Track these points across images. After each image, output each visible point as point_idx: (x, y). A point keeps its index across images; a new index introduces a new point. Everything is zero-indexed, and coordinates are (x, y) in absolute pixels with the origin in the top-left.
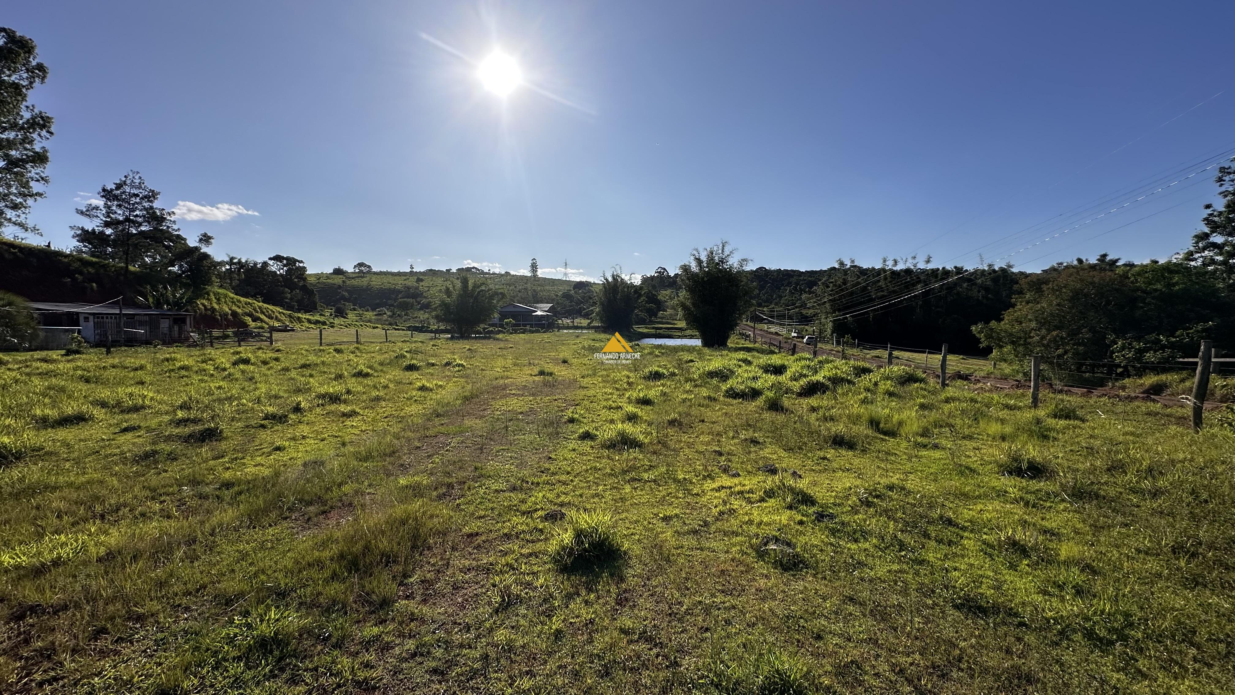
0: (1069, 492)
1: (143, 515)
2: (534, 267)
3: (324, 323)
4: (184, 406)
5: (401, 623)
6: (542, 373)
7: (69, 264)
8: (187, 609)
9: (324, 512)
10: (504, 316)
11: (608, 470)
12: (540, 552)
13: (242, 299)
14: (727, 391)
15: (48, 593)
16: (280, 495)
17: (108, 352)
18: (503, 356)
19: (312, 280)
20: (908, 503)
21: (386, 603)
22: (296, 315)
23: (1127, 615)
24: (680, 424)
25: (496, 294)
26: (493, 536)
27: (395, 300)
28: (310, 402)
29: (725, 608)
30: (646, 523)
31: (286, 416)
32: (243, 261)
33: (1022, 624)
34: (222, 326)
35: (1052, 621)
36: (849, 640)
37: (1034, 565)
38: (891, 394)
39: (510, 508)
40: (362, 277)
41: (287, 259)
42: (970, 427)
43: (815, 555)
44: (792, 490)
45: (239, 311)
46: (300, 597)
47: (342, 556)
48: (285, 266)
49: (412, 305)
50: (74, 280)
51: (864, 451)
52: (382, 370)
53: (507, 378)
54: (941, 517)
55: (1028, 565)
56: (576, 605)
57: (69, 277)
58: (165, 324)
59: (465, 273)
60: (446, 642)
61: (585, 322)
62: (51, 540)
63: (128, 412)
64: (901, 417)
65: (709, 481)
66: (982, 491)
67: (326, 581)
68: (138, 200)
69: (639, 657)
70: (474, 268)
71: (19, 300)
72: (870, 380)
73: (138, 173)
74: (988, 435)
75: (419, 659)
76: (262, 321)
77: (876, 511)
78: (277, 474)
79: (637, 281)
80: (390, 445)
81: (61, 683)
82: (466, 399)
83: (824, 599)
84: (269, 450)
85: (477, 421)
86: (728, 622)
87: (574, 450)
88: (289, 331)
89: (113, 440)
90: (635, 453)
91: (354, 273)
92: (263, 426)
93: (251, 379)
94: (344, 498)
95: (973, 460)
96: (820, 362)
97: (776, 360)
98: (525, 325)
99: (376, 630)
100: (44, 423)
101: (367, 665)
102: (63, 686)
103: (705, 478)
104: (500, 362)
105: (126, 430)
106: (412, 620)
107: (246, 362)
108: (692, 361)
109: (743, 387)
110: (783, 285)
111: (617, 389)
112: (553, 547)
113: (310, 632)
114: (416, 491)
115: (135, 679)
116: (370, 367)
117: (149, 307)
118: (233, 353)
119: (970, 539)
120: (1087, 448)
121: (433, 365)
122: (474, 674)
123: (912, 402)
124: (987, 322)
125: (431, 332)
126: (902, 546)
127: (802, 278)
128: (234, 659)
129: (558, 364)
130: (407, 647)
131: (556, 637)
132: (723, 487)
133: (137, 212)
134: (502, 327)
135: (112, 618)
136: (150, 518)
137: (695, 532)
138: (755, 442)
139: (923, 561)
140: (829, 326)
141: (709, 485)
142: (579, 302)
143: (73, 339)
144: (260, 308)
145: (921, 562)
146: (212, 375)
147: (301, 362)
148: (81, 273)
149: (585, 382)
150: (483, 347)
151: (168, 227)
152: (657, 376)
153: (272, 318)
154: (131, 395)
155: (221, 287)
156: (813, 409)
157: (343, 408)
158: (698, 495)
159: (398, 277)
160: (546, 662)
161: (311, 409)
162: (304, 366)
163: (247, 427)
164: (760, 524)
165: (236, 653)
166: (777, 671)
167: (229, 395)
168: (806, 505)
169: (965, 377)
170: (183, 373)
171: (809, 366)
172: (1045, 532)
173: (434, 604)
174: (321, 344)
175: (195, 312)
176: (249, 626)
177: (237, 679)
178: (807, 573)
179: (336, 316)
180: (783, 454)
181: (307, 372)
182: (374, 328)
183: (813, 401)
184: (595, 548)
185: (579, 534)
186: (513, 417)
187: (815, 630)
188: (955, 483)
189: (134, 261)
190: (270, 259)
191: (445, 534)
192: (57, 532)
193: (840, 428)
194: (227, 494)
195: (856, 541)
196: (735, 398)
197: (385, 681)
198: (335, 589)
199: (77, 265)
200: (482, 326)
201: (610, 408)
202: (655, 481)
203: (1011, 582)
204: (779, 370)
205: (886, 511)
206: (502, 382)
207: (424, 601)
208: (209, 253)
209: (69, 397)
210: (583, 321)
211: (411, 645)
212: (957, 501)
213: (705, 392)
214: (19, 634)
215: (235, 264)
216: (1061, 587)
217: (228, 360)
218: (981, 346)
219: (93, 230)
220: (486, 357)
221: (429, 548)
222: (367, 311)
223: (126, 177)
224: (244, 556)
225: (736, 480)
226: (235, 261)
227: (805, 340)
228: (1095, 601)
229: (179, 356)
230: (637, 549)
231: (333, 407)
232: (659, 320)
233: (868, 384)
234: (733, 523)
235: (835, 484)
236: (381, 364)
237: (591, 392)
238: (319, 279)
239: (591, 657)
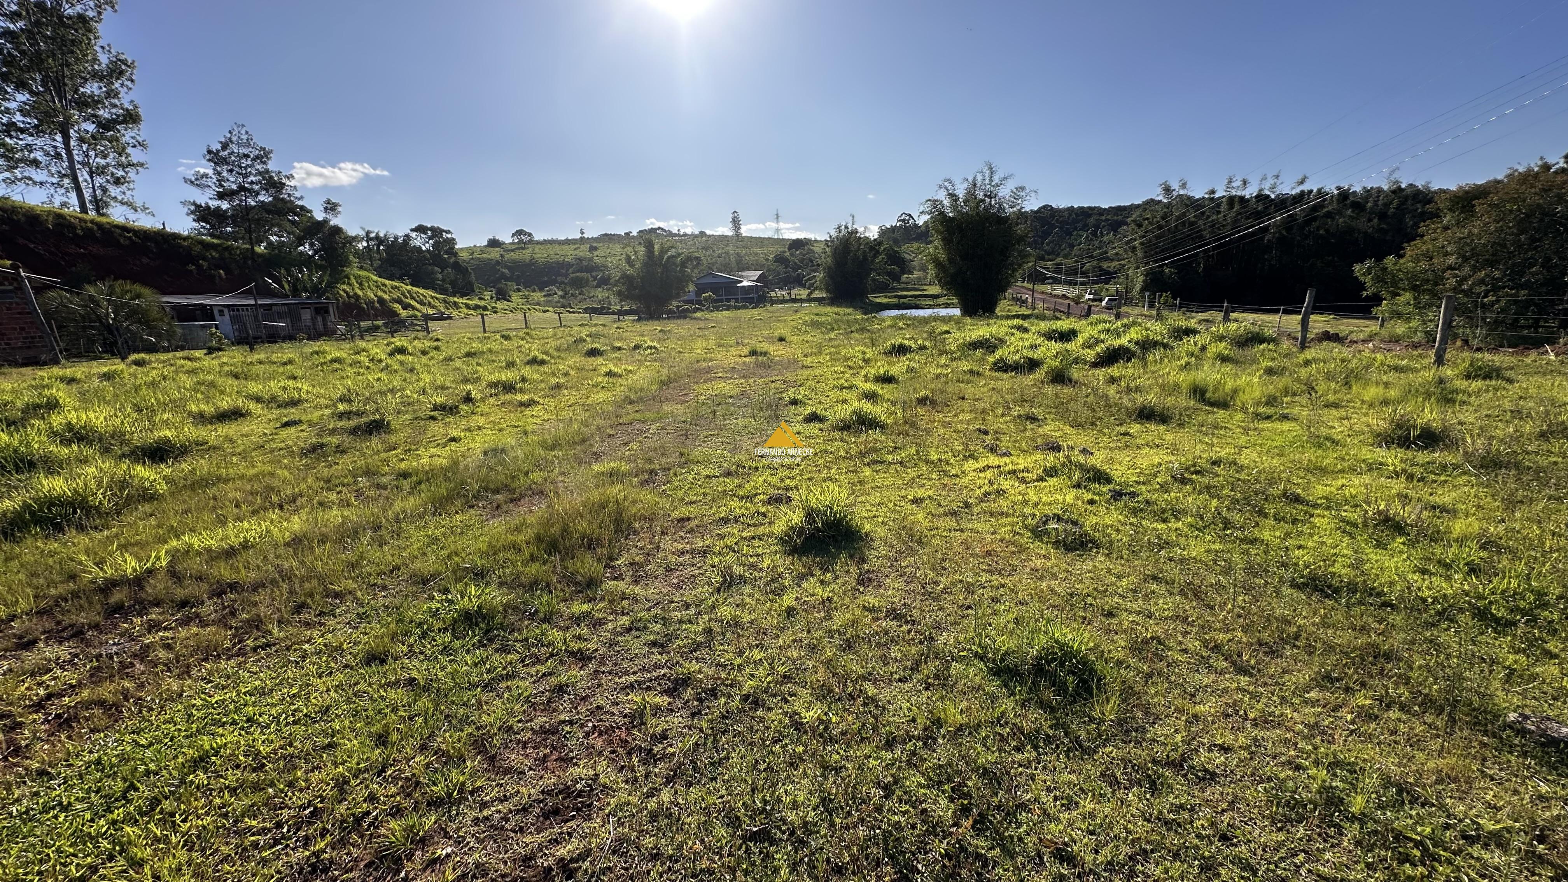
0: (1476, 463)
1: (321, 504)
2: (736, 223)
3: (485, 308)
4: (342, 399)
5: (611, 602)
6: (753, 353)
7: (189, 249)
8: (384, 588)
9: (512, 501)
10: (701, 289)
11: (842, 453)
12: (764, 535)
13: (387, 282)
14: (995, 364)
15: (243, 572)
16: (463, 483)
17: (252, 349)
18: (704, 337)
19: (464, 255)
20: (1239, 480)
21: (592, 583)
22: (451, 299)
23: (1540, 594)
24: (933, 402)
25: (689, 259)
26: (707, 520)
27: (566, 276)
28: (482, 392)
29: (992, 587)
30: (891, 505)
31: (457, 407)
32: (382, 235)
33: (1385, 604)
34: (369, 316)
35: (1430, 600)
36: (1150, 618)
37: (1412, 544)
38: (1224, 359)
39: (724, 493)
40: (523, 249)
41: (432, 229)
42: (1336, 392)
43: (1109, 535)
44: (1081, 467)
45: (386, 297)
46: (500, 577)
47: (539, 539)
48: (430, 238)
49: (587, 281)
50: (199, 267)
51: (1181, 425)
52: (559, 357)
53: (711, 360)
54: (1284, 494)
55: (1404, 544)
56: (811, 584)
57: (193, 264)
58: (306, 315)
59: (648, 237)
60: (663, 618)
61: (804, 293)
62: (235, 527)
63: (285, 407)
64: (1238, 382)
65: (971, 461)
66: (1346, 464)
67: (525, 564)
68: (249, 162)
69: (886, 633)
70: (659, 228)
71: (146, 291)
72: (1195, 344)
73: (243, 126)
74: (1363, 402)
75: (634, 633)
76: (414, 308)
77: (1194, 489)
78: (456, 463)
79: (873, 233)
80: (578, 433)
81: (274, 649)
82: (663, 384)
83: (1119, 577)
84: (444, 441)
85: (679, 407)
86: (995, 600)
87: (798, 433)
88: (445, 319)
89: (276, 434)
90: (875, 435)
91: (513, 243)
92: (433, 418)
93: (412, 370)
94: (533, 486)
95: (1339, 430)
96: (1125, 326)
97: (1064, 324)
98: (728, 300)
99: (585, 607)
100: (201, 418)
101: (579, 638)
102: (276, 651)
103: (966, 458)
104: (700, 344)
105: (286, 425)
106: (623, 599)
107: (402, 351)
108: (948, 332)
109: (1016, 357)
110: (1076, 229)
111: (850, 368)
112: (779, 527)
113: (515, 608)
114: (614, 476)
115: (345, 646)
116: (546, 353)
117: (286, 296)
118: (388, 345)
119: (1323, 517)
120: (1512, 411)
121: (619, 349)
122: (698, 646)
123: (1255, 366)
124: (1380, 258)
125: (613, 313)
126: (1227, 524)
127: (1103, 218)
128: (440, 630)
129: (773, 343)
130: (621, 623)
131: (788, 614)
132: (989, 467)
133: (252, 178)
134: (699, 304)
135: (311, 595)
136: (331, 508)
137: (954, 514)
138: (1033, 419)
139: (1256, 539)
140: (1139, 281)
141: (970, 465)
142: (796, 267)
143: (212, 334)
144: (409, 292)
145: (1253, 541)
146: (368, 368)
147: (465, 350)
148: (204, 259)
149: (808, 361)
150: (678, 328)
151: (289, 195)
152: (901, 350)
153: (424, 304)
154: (285, 389)
155: (361, 268)
156: (1112, 380)
157: (519, 397)
158: (957, 476)
159: (566, 247)
160: (778, 637)
161: (483, 400)
162: (469, 355)
163: (416, 418)
164: (1036, 505)
165: (440, 625)
166: (1057, 642)
167: (390, 387)
168: (1100, 483)
169: (1335, 338)
170: (336, 365)
171: (1108, 331)
172: (1434, 508)
173: (647, 585)
174: (485, 331)
175: (337, 299)
176: (451, 602)
177: (445, 648)
178: (1098, 552)
179: (498, 299)
180: (1068, 430)
181: (473, 361)
182: (544, 312)
183: (1115, 370)
184: (830, 528)
185: (810, 514)
186: (720, 400)
187: (1106, 607)
188: (1310, 455)
189: (259, 242)
190: (412, 230)
191: (651, 520)
192: (239, 519)
193: (1150, 398)
194: (406, 484)
195: (1165, 521)
196: (1006, 371)
197: (600, 652)
198: (534, 569)
199: (198, 248)
200: (675, 303)
201: (842, 388)
202: (901, 463)
203: (1377, 561)
204: (1067, 336)
205: (1208, 488)
206: (704, 364)
207: (636, 582)
208: (341, 226)
209: (222, 392)
210: (802, 292)
211: (625, 620)
212: (1309, 476)
213: (965, 365)
214: (224, 608)
215: (372, 239)
216: (1448, 567)
217: (384, 351)
218: (1365, 294)
219: (207, 204)
220: (681, 338)
221: (636, 533)
222: (534, 291)
223: (230, 132)
224: (434, 540)
225: (1007, 460)
226: (373, 235)
227: (1104, 303)
228: (1495, 580)
229: (328, 349)
230: (881, 531)
231: (508, 397)
232: (902, 286)
233: (1192, 348)
234: (1003, 504)
235: (1139, 461)
236: (558, 349)
237: (818, 372)
238: (472, 254)
239: (830, 633)
